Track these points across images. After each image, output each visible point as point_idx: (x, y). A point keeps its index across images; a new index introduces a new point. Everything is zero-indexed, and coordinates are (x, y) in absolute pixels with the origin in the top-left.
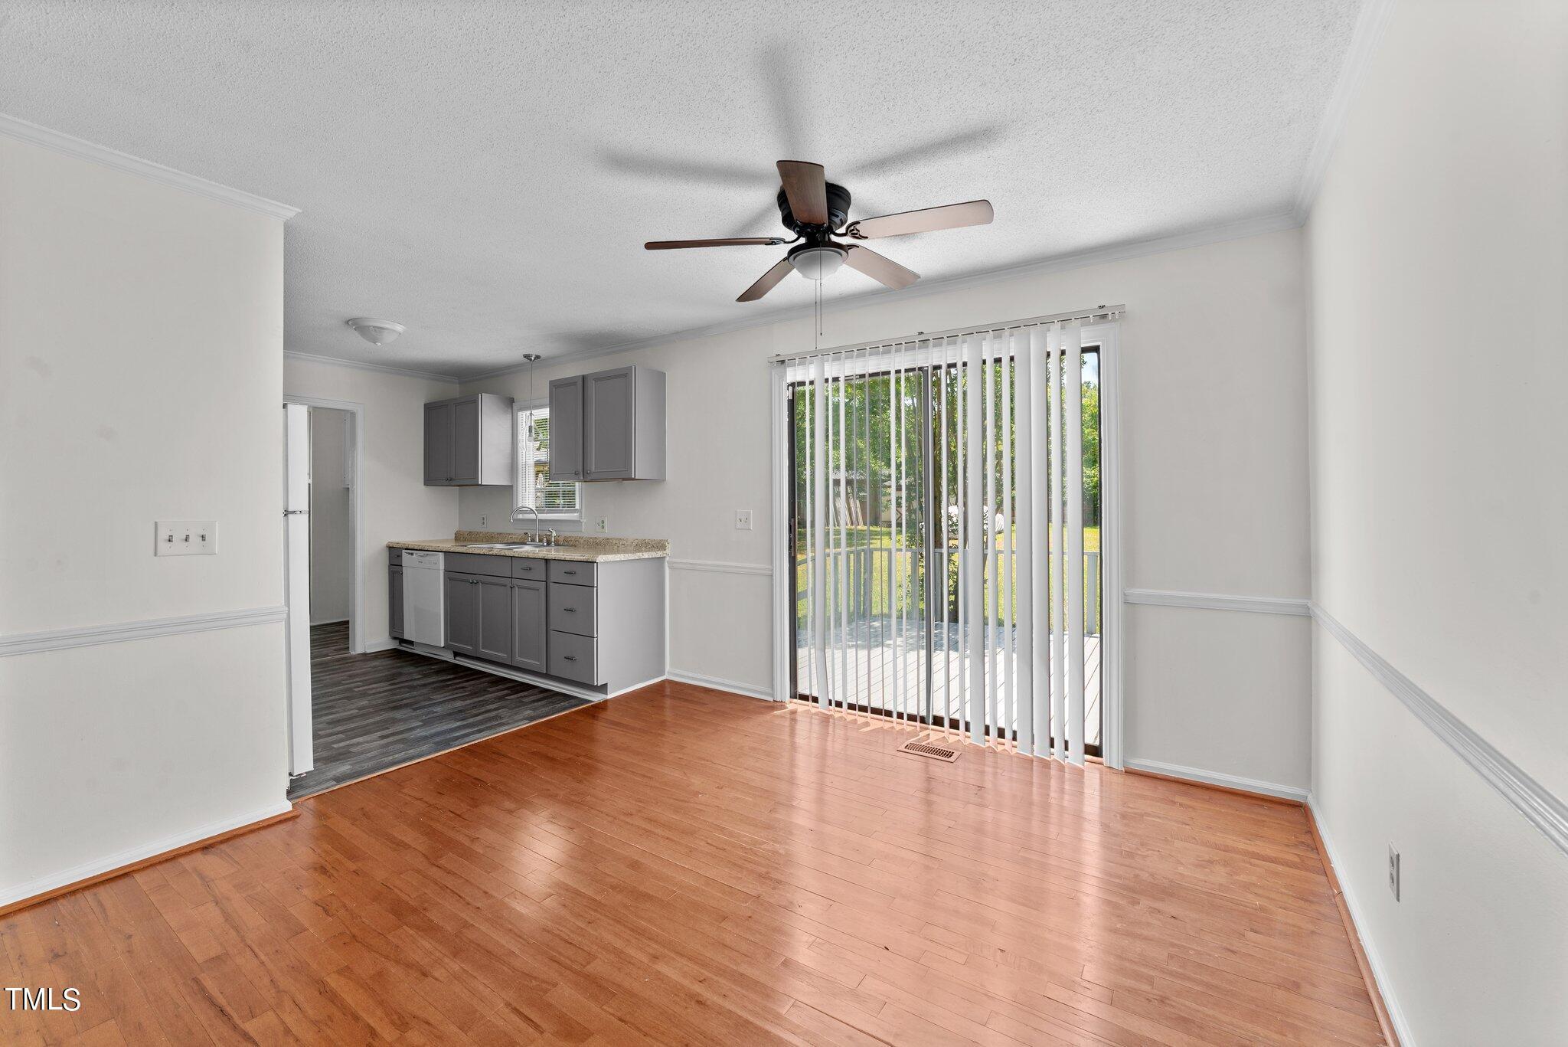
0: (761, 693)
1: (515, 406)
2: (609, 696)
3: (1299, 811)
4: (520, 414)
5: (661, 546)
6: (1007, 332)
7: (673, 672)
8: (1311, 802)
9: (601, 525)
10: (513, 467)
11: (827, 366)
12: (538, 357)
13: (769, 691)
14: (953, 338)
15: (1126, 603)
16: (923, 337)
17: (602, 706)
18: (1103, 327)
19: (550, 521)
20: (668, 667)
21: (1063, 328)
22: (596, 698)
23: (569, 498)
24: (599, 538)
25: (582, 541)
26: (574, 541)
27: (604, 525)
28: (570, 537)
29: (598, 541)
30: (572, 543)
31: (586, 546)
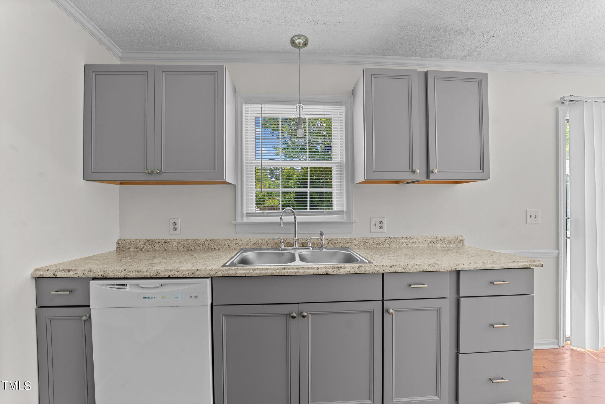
13: (555, 341)
24: (378, 238)
25: (357, 242)
26: (345, 243)
27: (382, 225)
28: (336, 239)
29: (380, 241)
30: (341, 245)
31: (363, 247)
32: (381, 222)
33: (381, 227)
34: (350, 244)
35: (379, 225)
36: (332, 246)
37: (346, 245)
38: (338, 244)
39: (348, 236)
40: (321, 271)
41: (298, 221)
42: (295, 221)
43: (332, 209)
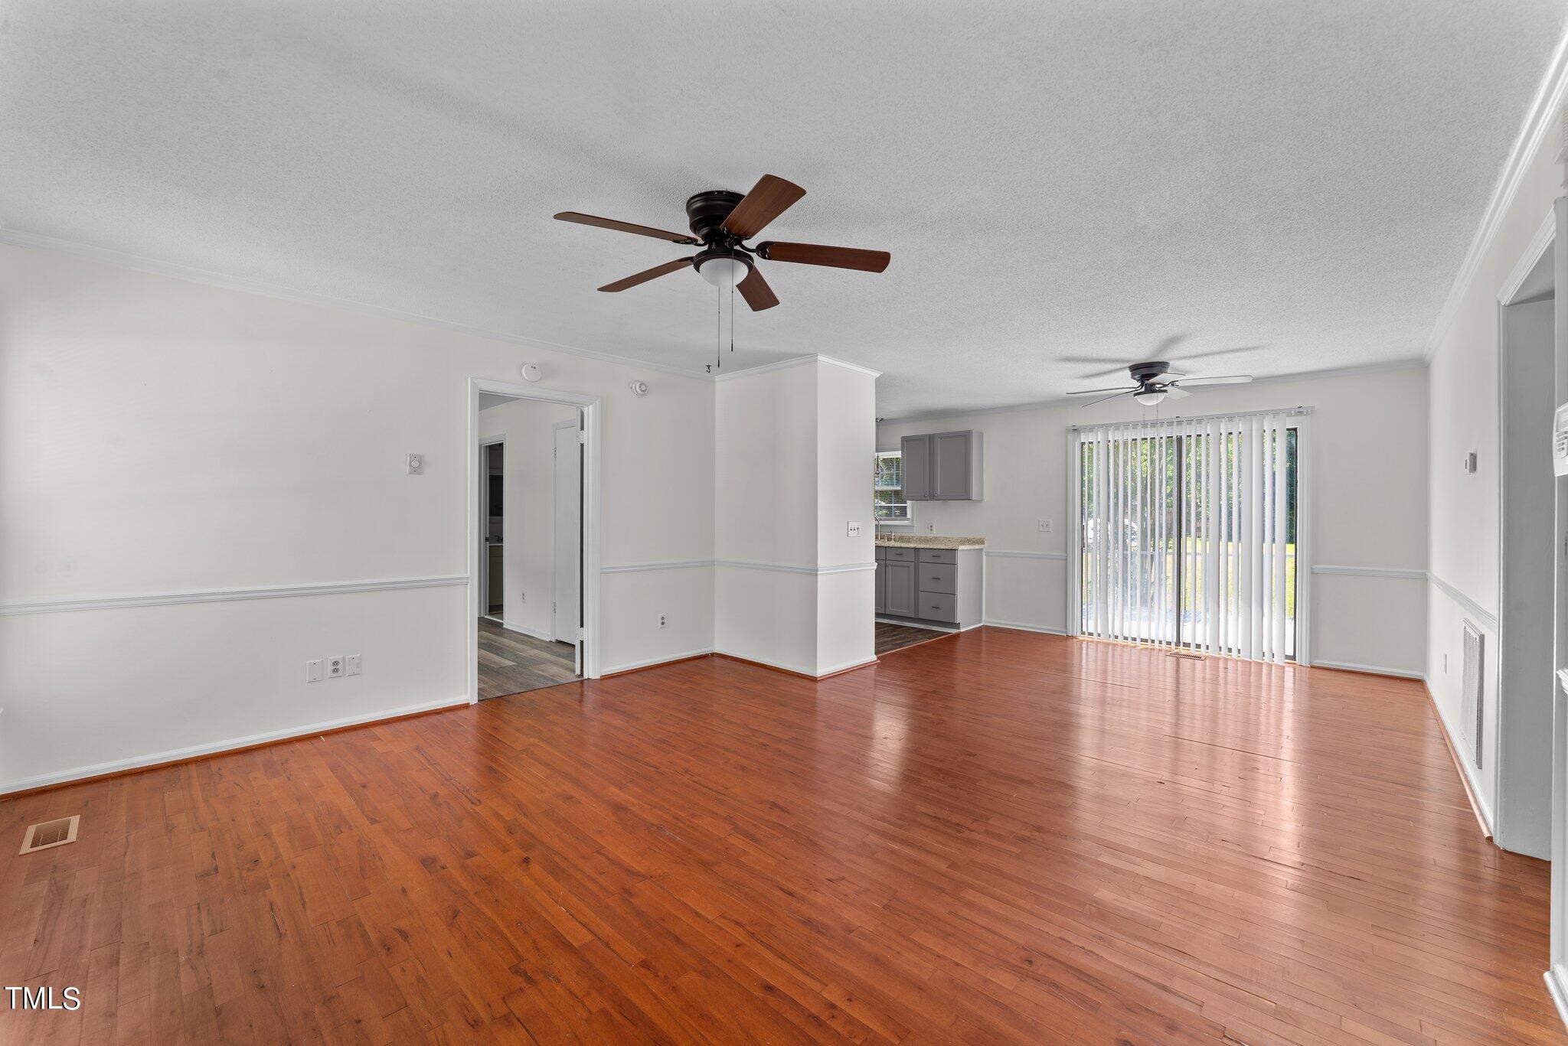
0: (1059, 632)
2: (962, 630)
3: (1419, 683)
5: (981, 542)
6: (1237, 419)
7: (986, 621)
8: (1425, 678)
9: (930, 528)
11: (1110, 434)
12: (882, 419)
13: (1064, 630)
14: (1200, 421)
15: (1312, 573)
16: (1179, 419)
17: (957, 636)
18: (1300, 418)
19: (892, 526)
20: (984, 618)
21: (1274, 417)
22: (954, 631)
23: (903, 510)
32: (932, 526)
33: (932, 530)
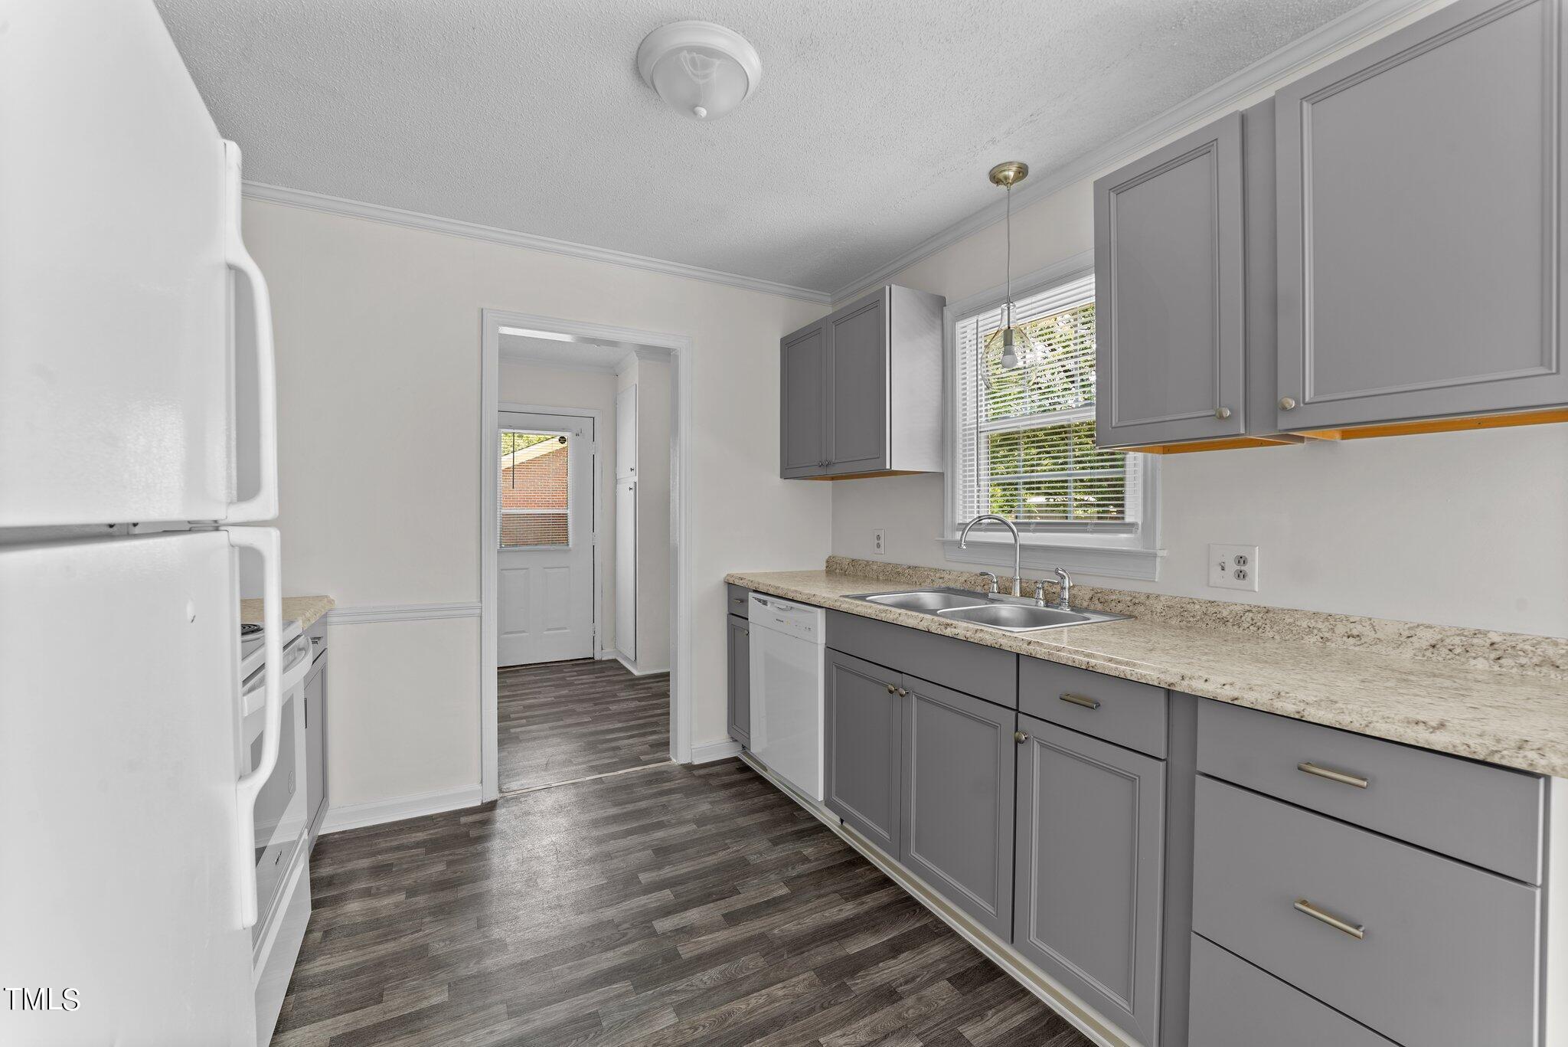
1: (948, 313)
4: (959, 325)
10: (944, 439)
24: (1226, 605)
25: (1159, 608)
26: (1129, 604)
27: (1243, 568)
28: (1112, 592)
29: (1225, 613)
30: (1120, 607)
31: (1174, 622)
32: (1242, 560)
33: (1241, 575)
34: (1141, 609)
35: (1232, 567)
36: (1099, 607)
37: (1131, 609)
38: (1113, 604)
39: (1144, 588)
40: (922, 626)
41: (1021, 543)
42: (1016, 540)
43: (1123, 518)
